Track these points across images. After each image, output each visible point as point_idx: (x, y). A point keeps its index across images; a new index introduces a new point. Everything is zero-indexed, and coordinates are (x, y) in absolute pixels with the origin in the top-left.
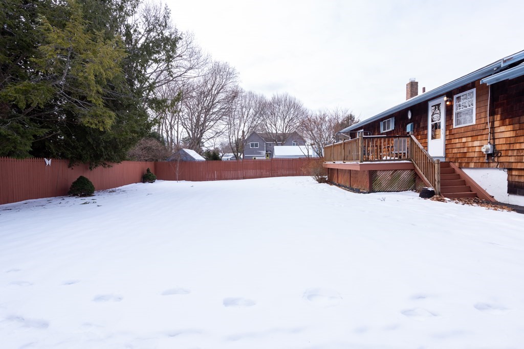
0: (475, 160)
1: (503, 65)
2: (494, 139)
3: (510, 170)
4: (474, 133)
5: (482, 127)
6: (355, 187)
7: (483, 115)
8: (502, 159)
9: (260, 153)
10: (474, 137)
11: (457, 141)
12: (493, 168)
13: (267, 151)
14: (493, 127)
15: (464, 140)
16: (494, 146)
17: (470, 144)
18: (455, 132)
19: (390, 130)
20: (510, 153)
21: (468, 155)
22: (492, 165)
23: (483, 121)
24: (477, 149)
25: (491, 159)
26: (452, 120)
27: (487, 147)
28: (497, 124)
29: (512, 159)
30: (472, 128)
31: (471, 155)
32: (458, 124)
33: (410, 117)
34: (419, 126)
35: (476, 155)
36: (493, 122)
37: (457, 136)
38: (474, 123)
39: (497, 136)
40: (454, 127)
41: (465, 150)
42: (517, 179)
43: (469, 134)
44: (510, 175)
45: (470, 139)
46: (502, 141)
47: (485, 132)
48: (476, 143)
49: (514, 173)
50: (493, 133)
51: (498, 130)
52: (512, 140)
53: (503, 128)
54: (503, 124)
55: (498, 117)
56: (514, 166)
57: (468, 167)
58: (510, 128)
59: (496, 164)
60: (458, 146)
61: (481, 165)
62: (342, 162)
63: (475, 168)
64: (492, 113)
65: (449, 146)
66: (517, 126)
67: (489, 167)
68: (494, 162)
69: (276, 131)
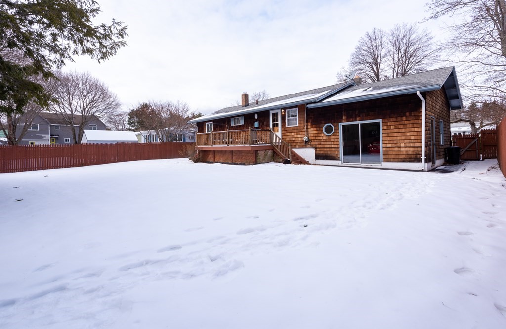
0: (299, 144)
1: (317, 101)
2: (308, 134)
3: (316, 148)
4: (298, 130)
5: (302, 127)
6: (239, 163)
7: (302, 122)
8: (312, 144)
9: (41, 137)
10: (298, 133)
11: (289, 134)
12: (308, 148)
13: (51, 135)
14: (307, 128)
15: (293, 134)
16: (308, 137)
17: (296, 136)
18: (287, 129)
19: (241, 124)
20: (316, 141)
21: (295, 142)
22: (307, 146)
23: (302, 125)
24: (300, 139)
25: (307, 144)
26: (285, 123)
27: (305, 138)
28: (309, 127)
29: (317, 144)
30: (297, 128)
31: (297, 141)
32: (288, 125)
33: (256, 118)
34: (263, 124)
35: (299, 141)
36: (307, 126)
37: (288, 131)
38: (298, 125)
39: (309, 132)
40: (287, 126)
41: (294, 139)
42: (319, 153)
43: (296, 131)
44: (316, 151)
45: (296, 133)
46: (312, 135)
47: (303, 130)
48: (299, 136)
49: (318, 150)
50: (308, 131)
51: (309, 130)
52: (316, 135)
53: (312, 129)
54: (312, 127)
55: (310, 124)
56: (318, 147)
57: (295, 148)
58: (315, 129)
59: (309, 146)
60: (289, 136)
61: (302, 147)
62: (226, 146)
63: (299, 148)
64: (307, 122)
65: (284, 137)
66: (318, 128)
67: (306, 148)
68: (308, 145)
69: (72, 111)
